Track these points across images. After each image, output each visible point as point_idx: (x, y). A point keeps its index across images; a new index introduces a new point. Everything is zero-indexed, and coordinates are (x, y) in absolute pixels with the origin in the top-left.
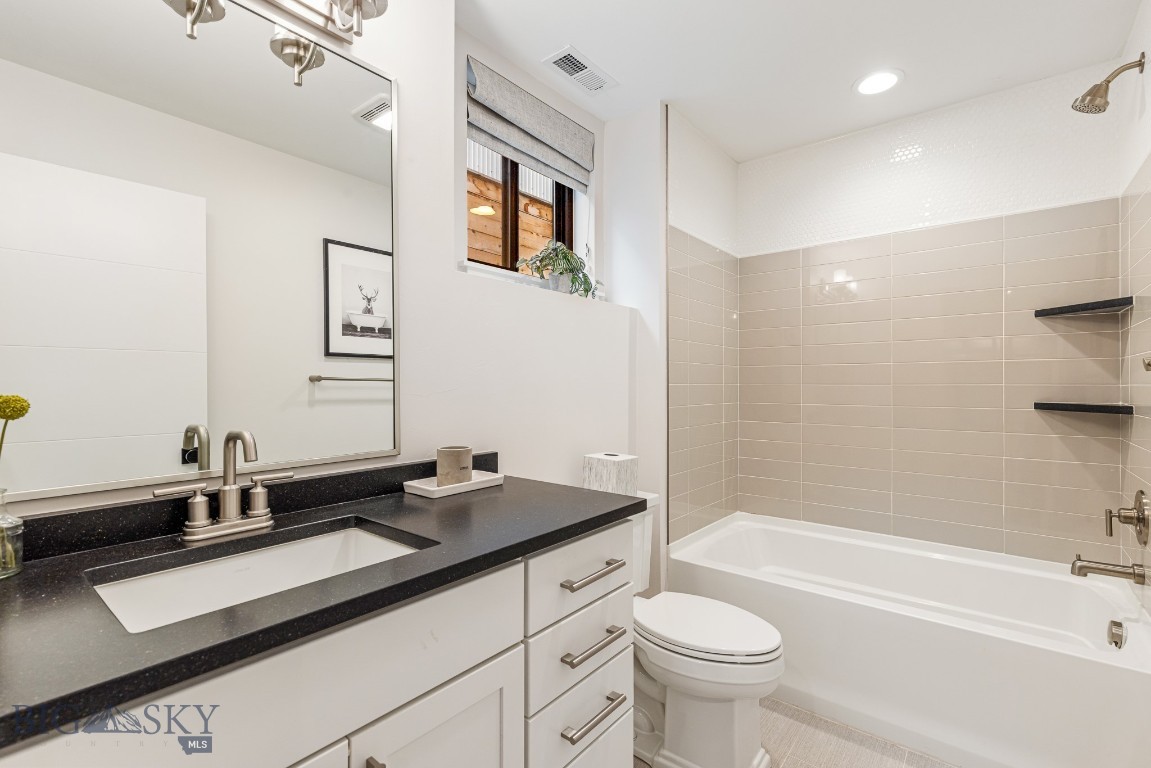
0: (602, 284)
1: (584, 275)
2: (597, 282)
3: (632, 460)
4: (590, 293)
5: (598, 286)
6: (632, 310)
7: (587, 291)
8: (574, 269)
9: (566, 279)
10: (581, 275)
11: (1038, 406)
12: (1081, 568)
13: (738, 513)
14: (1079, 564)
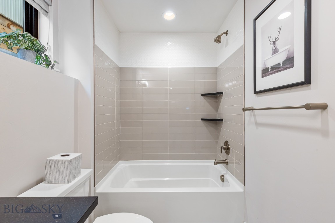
0: (58, 63)
1: (46, 56)
2: (55, 61)
3: (79, 156)
4: (50, 67)
5: (55, 63)
6: (75, 79)
7: (48, 65)
8: (39, 51)
9: (32, 55)
10: (43, 55)
11: (202, 119)
12: (216, 163)
13: (120, 161)
14: (216, 162)
